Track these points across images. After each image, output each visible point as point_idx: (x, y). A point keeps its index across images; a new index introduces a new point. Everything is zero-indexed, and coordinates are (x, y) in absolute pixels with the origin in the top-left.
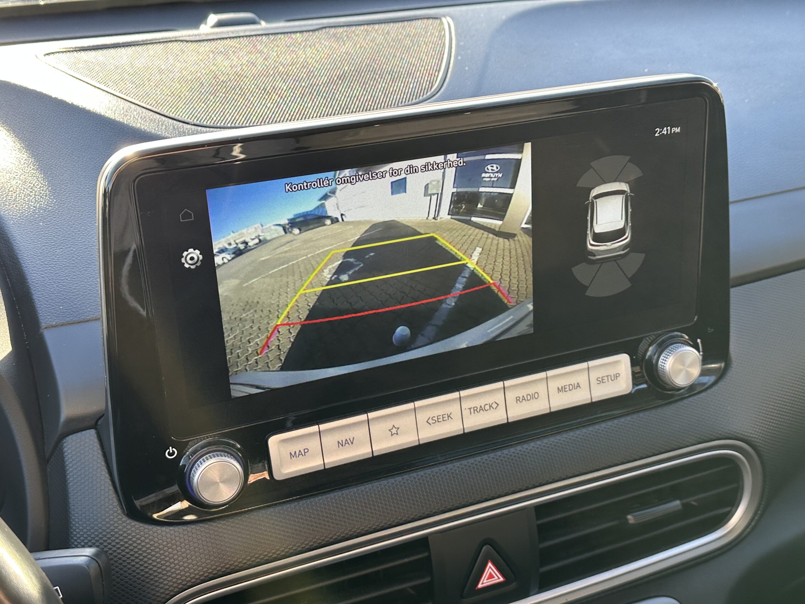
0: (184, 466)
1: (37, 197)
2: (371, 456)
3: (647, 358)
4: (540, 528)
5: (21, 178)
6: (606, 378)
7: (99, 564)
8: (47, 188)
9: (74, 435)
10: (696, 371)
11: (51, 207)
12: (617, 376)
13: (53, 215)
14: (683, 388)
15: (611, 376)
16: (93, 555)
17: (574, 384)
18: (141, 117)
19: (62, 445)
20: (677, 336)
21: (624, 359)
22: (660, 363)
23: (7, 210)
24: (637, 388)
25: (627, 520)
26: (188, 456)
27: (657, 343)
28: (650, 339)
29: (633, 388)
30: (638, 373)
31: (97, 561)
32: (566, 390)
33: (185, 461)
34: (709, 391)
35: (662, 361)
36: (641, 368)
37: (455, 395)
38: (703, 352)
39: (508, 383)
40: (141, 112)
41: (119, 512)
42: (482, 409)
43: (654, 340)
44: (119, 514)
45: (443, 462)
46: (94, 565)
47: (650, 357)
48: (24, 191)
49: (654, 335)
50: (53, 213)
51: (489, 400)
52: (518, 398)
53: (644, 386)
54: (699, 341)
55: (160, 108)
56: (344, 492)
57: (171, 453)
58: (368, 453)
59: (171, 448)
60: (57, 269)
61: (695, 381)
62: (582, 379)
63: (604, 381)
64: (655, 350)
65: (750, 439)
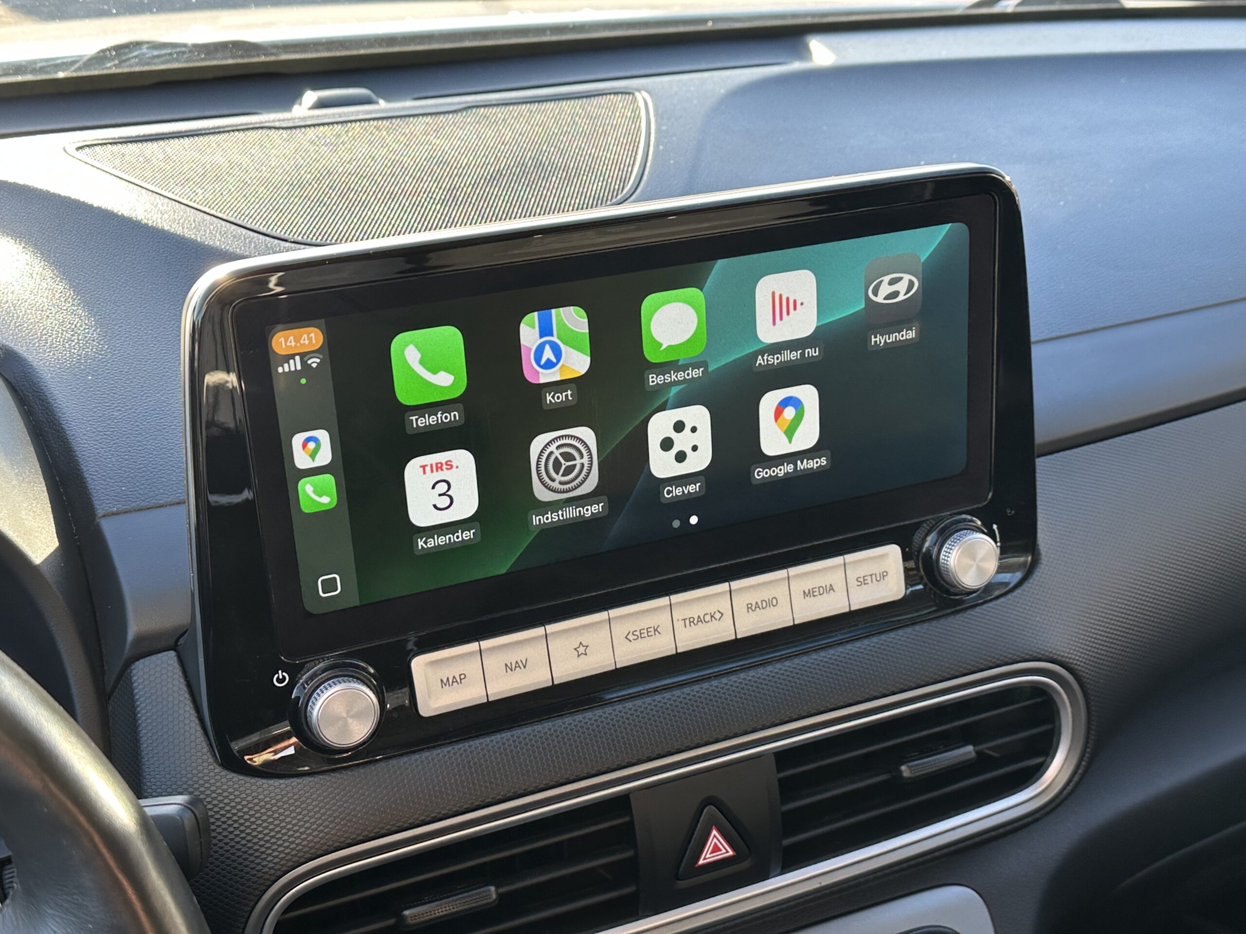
0: (298, 698)
1: (81, 342)
2: (550, 684)
3: (924, 550)
4: (782, 783)
5: (57, 316)
6: (869, 578)
7: (195, 815)
8: (94, 331)
9: (147, 659)
10: (991, 566)
11: (101, 355)
12: (884, 575)
13: (106, 366)
14: (975, 591)
15: (876, 574)
16: (188, 803)
17: (826, 586)
19: (131, 672)
20: (965, 520)
21: (893, 552)
22: (942, 557)
23: (41, 360)
24: (910, 589)
25: (901, 772)
26: (302, 684)
27: (936, 531)
28: (928, 524)
29: (906, 588)
30: (912, 569)
31: (192, 811)
32: (815, 594)
33: (300, 691)
34: (1011, 595)
35: (944, 553)
36: (917, 564)
37: (663, 601)
38: (1000, 542)
39: (736, 584)
40: (219, 225)
41: (211, 760)
42: (701, 621)
43: (934, 526)
44: (210, 764)
46: (188, 815)
47: (929, 550)
48: (62, 334)
49: (933, 519)
50: (105, 364)
51: (711, 607)
52: (750, 606)
53: (920, 587)
54: (995, 527)
57: (280, 679)
58: (546, 681)
59: (280, 672)
60: (115, 438)
61: (991, 581)
62: (836, 578)
63: (866, 582)
64: (936, 538)
65: (1067, 660)
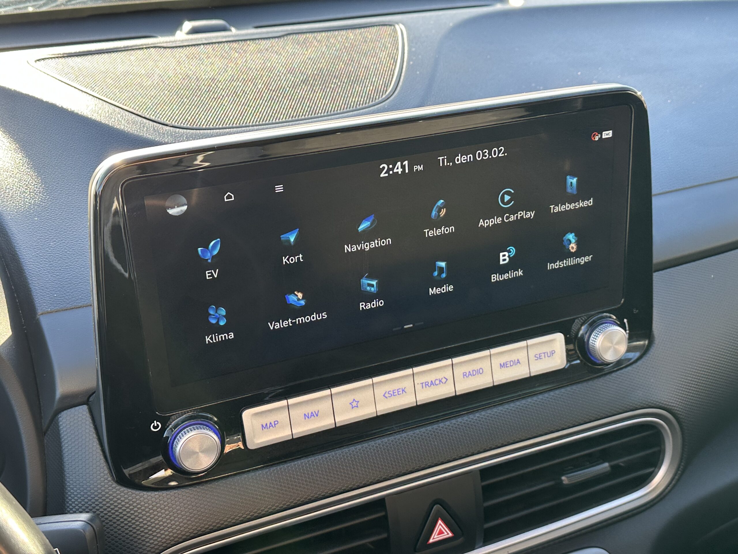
0: (168, 437)
1: (32, 193)
2: (334, 426)
4: (485, 489)
5: (17, 176)
6: (543, 355)
7: (93, 528)
8: (40, 186)
9: (69, 410)
10: (623, 348)
11: (44, 203)
13: (47, 210)
14: (612, 363)
15: (547, 353)
16: (88, 520)
17: (515, 361)
18: (125, 119)
19: (58, 420)
20: (607, 317)
21: (559, 338)
22: (591, 341)
23: (5, 206)
24: (570, 364)
25: (562, 481)
26: (171, 429)
27: (588, 323)
28: (582, 319)
29: (567, 363)
30: (571, 350)
31: (92, 526)
32: (507, 366)
33: (168, 433)
34: (634, 366)
35: (593, 339)
36: (575, 346)
37: (408, 372)
38: (629, 330)
39: (456, 360)
40: (124, 114)
41: (110, 479)
42: (433, 384)
43: (586, 320)
44: (109, 481)
45: (399, 431)
46: (89, 529)
47: (583, 336)
48: (19, 188)
49: (585, 316)
51: (439, 375)
52: (465, 374)
53: (578, 361)
54: (625, 320)
55: (142, 111)
56: (310, 459)
57: (155, 426)
58: (331, 424)
59: (156, 421)
60: (51, 260)
61: (622, 357)
62: (522, 356)
63: (541, 357)
64: (586, 330)
65: (671, 407)
